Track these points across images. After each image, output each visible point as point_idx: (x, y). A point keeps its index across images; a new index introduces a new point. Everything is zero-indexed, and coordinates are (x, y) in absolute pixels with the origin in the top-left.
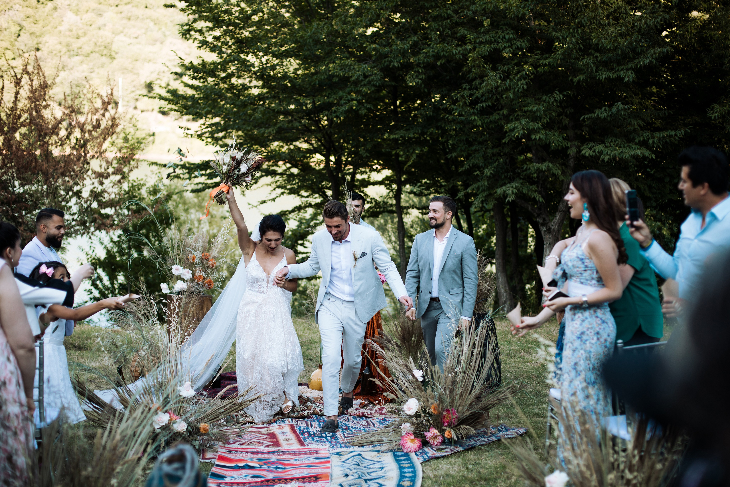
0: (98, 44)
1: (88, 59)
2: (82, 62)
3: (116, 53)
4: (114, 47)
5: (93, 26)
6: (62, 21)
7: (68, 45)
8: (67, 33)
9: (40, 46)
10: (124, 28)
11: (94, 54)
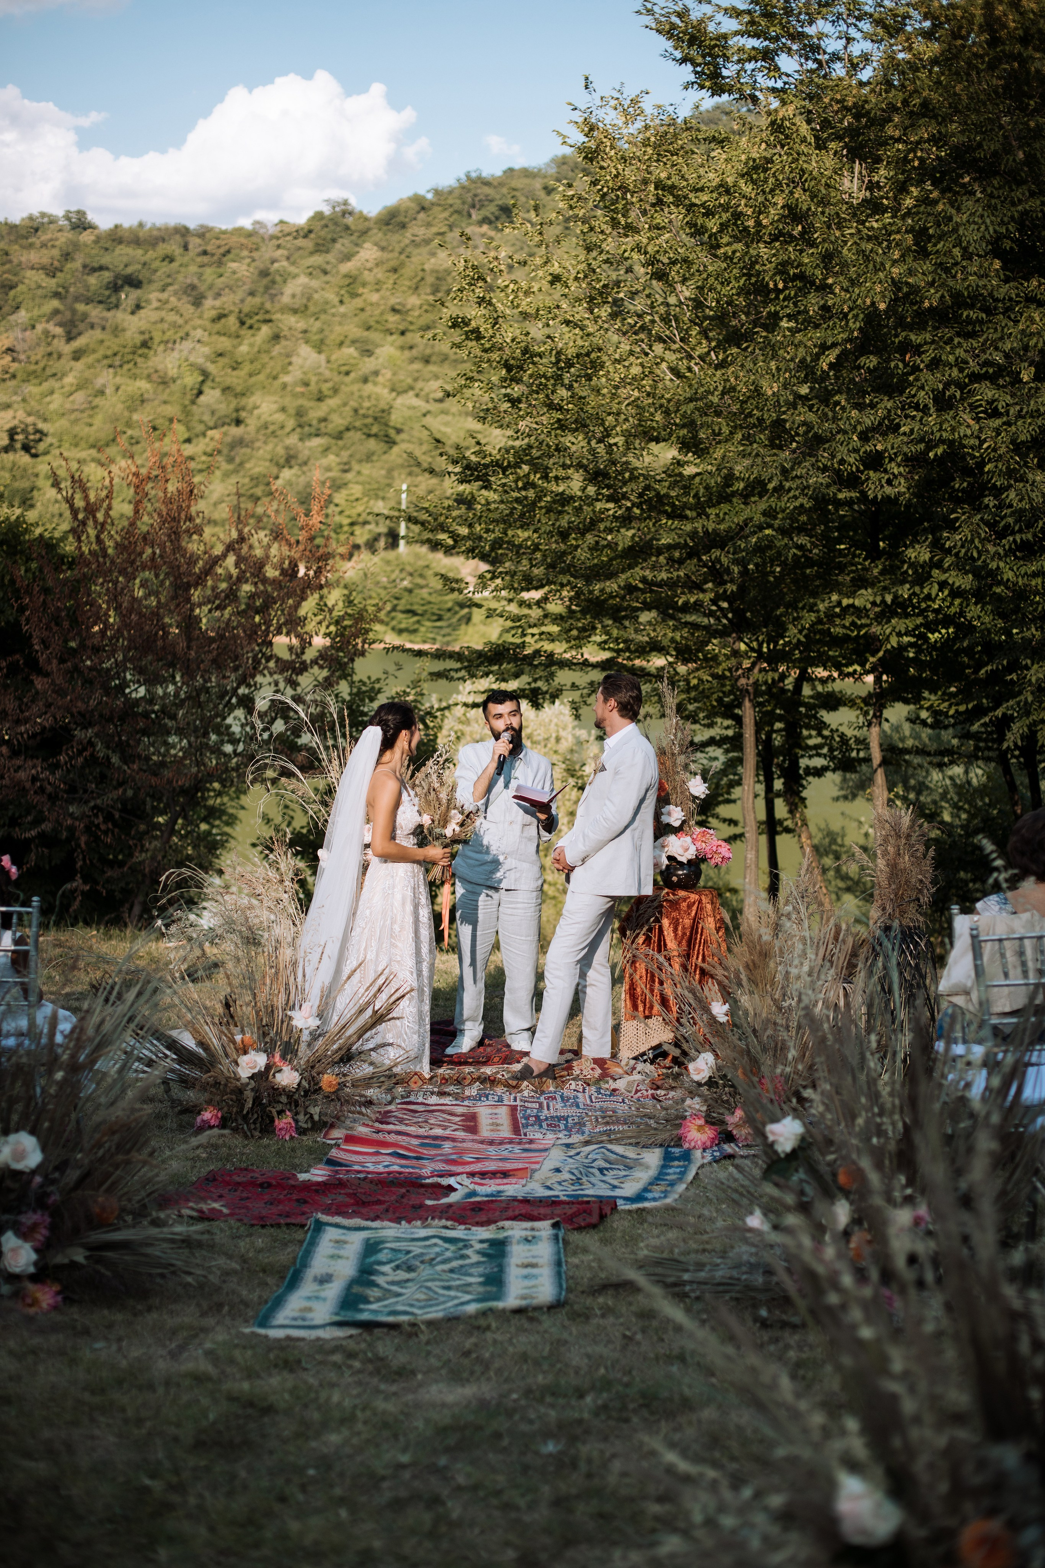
0: (361, 412)
1: (340, 443)
2: (326, 450)
3: (399, 431)
4: (395, 418)
5: (352, 375)
6: (290, 364)
7: (300, 413)
8: (299, 389)
9: (243, 414)
10: (416, 380)
11: (351, 434)
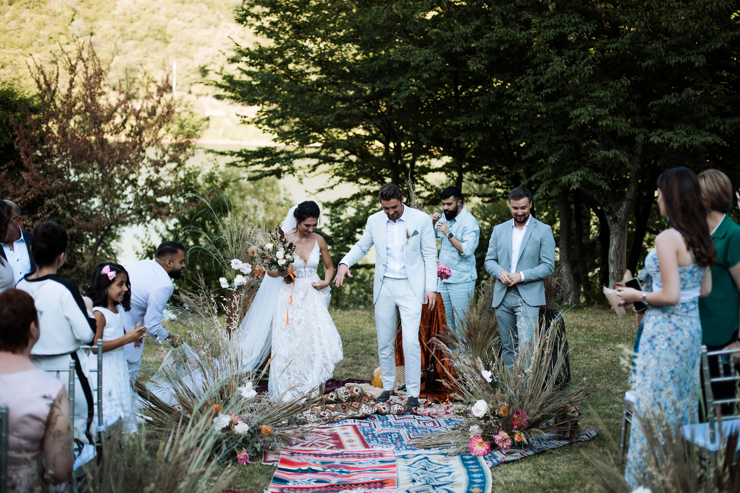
0: (153, 28)
1: (143, 43)
2: (136, 47)
3: (171, 37)
4: (169, 31)
5: (147, 10)
6: (116, 5)
7: (122, 29)
8: (121, 17)
9: (94, 31)
10: (178, 12)
11: (148, 39)
